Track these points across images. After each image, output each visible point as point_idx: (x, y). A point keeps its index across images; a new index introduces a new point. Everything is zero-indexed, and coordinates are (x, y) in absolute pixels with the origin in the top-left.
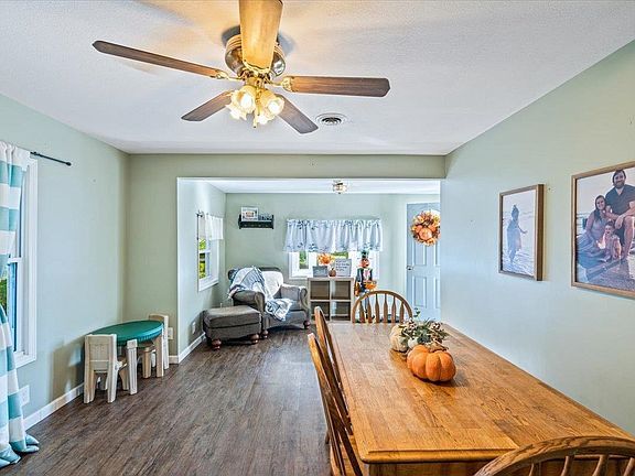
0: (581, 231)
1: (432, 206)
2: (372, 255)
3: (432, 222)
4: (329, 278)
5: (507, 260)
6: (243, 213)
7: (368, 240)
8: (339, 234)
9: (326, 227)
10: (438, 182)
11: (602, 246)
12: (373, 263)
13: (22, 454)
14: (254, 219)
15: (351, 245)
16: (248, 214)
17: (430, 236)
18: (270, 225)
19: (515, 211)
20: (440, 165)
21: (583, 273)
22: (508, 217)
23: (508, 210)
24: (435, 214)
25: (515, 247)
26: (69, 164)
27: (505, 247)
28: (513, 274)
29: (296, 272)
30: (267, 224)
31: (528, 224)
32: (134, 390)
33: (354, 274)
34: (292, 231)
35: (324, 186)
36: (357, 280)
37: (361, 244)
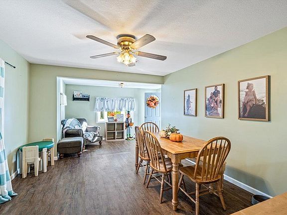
0: (207, 102)
1: (154, 94)
2: (131, 113)
3: (154, 100)
4: (115, 122)
5: (186, 111)
6: (75, 94)
7: (130, 107)
8: (118, 104)
9: (113, 101)
10: (161, 85)
11: (212, 106)
12: (132, 116)
13: (12, 197)
14: (81, 96)
15: (123, 108)
16: (77, 94)
17: (154, 105)
18: (88, 100)
19: (189, 96)
20: (162, 79)
21: (208, 113)
22: (187, 98)
23: (187, 95)
24: (155, 97)
25: (188, 107)
26: (14, 67)
27: (186, 107)
28: (188, 115)
29: (100, 120)
30: (87, 99)
31: (193, 100)
32: (45, 171)
33: (124, 120)
34: (98, 103)
35: (115, 84)
36: (126, 122)
37: (127, 108)
